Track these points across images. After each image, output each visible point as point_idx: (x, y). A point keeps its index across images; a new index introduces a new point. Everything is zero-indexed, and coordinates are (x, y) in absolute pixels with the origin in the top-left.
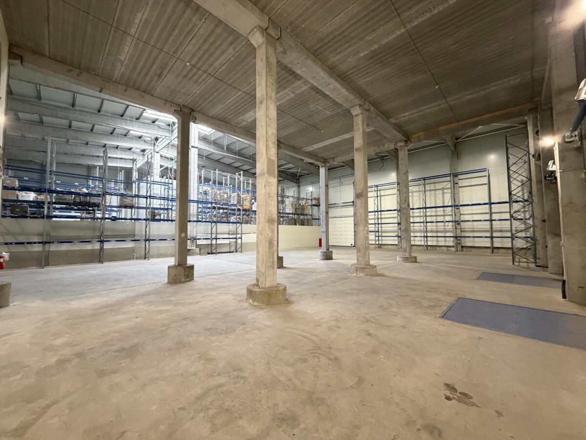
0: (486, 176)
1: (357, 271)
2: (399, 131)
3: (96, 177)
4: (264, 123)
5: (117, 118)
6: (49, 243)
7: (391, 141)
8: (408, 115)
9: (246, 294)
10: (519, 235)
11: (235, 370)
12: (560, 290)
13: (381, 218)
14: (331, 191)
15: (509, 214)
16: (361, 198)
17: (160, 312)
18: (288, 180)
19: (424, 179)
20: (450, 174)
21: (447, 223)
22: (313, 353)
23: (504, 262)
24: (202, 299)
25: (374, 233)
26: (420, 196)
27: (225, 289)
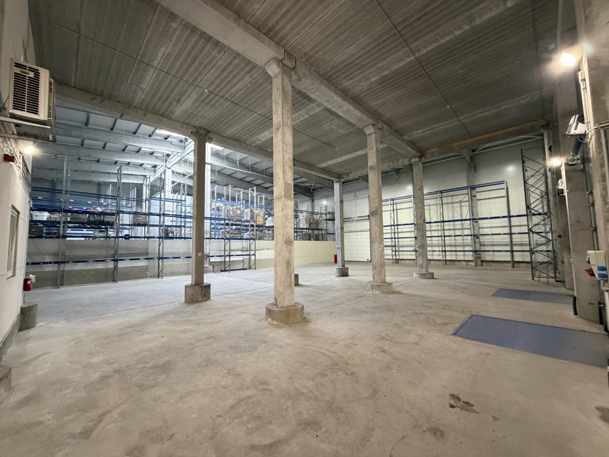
0: (504, 189)
1: (373, 288)
2: (412, 148)
3: (109, 196)
4: (280, 149)
5: (129, 135)
6: (64, 262)
7: (404, 157)
8: (422, 132)
9: (265, 313)
10: (540, 248)
11: (261, 384)
12: (572, 306)
13: (398, 233)
14: (345, 204)
15: (527, 227)
16: (376, 216)
17: (184, 331)
18: (302, 194)
19: (441, 192)
20: (468, 187)
21: (466, 237)
22: (331, 368)
23: (523, 277)
24: (221, 319)
25: (390, 248)
26: (437, 209)
27: (243, 308)
